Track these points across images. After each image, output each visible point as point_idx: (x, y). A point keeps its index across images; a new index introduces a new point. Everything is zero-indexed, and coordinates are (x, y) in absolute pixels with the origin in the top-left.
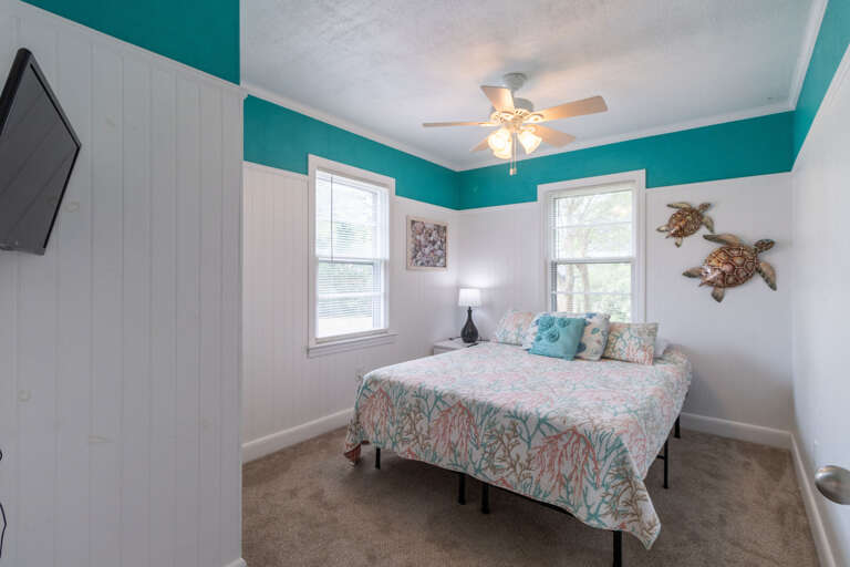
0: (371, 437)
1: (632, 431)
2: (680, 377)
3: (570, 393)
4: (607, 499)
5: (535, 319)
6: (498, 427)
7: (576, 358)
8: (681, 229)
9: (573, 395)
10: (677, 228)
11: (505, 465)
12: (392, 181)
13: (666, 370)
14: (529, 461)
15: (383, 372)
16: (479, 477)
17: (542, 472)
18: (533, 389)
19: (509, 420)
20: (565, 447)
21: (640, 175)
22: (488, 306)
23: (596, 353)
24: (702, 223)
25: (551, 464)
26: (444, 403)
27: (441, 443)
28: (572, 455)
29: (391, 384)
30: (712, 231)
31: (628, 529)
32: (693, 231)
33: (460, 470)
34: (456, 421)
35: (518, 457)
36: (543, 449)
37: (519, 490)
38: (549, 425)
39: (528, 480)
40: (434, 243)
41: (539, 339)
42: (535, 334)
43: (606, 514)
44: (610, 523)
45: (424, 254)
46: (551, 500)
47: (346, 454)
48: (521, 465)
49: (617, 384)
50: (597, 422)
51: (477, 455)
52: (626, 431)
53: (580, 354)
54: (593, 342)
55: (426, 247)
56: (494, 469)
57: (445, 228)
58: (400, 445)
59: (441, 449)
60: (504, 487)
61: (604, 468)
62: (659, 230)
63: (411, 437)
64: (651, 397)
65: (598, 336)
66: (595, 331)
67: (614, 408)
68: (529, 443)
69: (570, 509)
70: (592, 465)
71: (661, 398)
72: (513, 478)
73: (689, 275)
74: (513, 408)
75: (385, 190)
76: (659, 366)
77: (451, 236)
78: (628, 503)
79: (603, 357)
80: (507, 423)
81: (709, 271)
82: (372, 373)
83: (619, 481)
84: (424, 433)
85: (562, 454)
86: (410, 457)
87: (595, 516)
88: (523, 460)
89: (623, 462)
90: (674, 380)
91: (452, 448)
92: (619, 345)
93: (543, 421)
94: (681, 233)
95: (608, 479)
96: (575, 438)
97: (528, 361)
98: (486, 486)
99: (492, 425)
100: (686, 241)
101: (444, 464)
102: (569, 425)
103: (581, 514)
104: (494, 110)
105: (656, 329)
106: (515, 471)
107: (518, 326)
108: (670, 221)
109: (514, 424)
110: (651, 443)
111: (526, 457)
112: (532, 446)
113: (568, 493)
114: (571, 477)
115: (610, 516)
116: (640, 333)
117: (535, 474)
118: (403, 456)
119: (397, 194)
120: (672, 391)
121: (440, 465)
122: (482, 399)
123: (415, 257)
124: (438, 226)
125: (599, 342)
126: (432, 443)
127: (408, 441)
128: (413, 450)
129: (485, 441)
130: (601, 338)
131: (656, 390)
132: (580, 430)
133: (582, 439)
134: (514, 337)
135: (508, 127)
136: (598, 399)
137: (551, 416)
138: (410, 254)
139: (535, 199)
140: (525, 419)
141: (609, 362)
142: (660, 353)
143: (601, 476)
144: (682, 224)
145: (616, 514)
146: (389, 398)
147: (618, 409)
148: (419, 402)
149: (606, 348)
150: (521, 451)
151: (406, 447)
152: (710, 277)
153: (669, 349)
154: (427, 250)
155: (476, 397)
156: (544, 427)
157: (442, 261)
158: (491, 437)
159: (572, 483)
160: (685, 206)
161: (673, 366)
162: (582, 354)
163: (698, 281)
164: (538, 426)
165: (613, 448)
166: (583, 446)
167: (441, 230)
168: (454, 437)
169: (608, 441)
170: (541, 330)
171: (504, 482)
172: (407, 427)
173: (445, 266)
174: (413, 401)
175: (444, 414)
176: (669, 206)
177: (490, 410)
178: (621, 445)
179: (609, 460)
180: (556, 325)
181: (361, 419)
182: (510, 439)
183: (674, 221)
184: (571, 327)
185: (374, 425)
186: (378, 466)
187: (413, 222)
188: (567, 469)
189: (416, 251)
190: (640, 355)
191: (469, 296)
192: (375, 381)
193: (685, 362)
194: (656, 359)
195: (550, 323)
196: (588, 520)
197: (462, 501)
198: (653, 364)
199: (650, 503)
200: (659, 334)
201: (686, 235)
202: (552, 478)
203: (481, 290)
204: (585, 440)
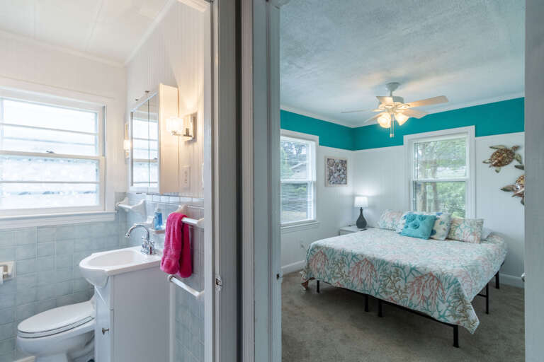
0: (316, 275)
1: (463, 276)
2: (497, 250)
3: (427, 256)
4: (450, 308)
5: (404, 215)
6: (388, 272)
7: (430, 238)
8: (499, 162)
9: (429, 257)
10: (496, 161)
11: (392, 291)
12: (317, 138)
13: (488, 247)
14: (406, 289)
15: (321, 242)
16: (378, 297)
17: (413, 295)
18: (406, 254)
19: (394, 268)
20: (426, 282)
21: (472, 129)
22: (372, 207)
23: (443, 236)
24: (514, 158)
25: (418, 290)
26: (357, 258)
27: (356, 279)
28: (430, 286)
29: (327, 249)
30: (521, 163)
31: (462, 324)
32: (508, 163)
33: (367, 293)
34: (364, 268)
35: (400, 287)
36: (414, 283)
37: (400, 303)
38: (416, 271)
39: (406, 299)
40: (340, 170)
41: (407, 227)
42: (404, 224)
43: (449, 316)
44: (451, 320)
45: (334, 177)
46: (418, 309)
47: (303, 284)
48: (401, 291)
49: (456, 253)
50: (443, 270)
51: (376, 286)
52: (460, 276)
53: (432, 237)
54: (441, 230)
55: (336, 173)
56: (386, 293)
57: (346, 162)
58: (333, 279)
59: (356, 282)
60: (392, 302)
61: (448, 292)
62: (484, 162)
63: (339, 275)
64: (477, 261)
65: (444, 226)
66: (442, 223)
67: (453, 264)
68: (406, 280)
69: (429, 314)
70: (441, 291)
71: (483, 262)
72: (397, 297)
73: (505, 190)
74: (396, 262)
75: (314, 143)
76: (484, 244)
77: (349, 166)
78: (462, 311)
79: (447, 239)
80: (393, 270)
81: (519, 187)
82: (315, 243)
83: (456, 300)
84: (346, 273)
85: (424, 286)
86: (339, 286)
87: (443, 316)
88: (402, 288)
89: (459, 290)
90: (492, 252)
91: (362, 282)
92: (458, 231)
93: (413, 269)
94: (500, 164)
95: (450, 299)
96: (431, 277)
97: (402, 239)
98: (381, 302)
99: (384, 270)
100: (503, 169)
101: (358, 289)
102: (428, 271)
103: (436, 316)
104: (380, 103)
105: (482, 223)
106: (398, 293)
107: (393, 219)
108: (492, 157)
109: (397, 271)
110: (476, 284)
111: (404, 287)
112: (407, 281)
113: (428, 305)
114: (429, 297)
115: (451, 317)
116: (471, 225)
117: (409, 296)
118: (335, 285)
119: (320, 144)
120: (491, 258)
121: (356, 290)
122: (379, 257)
123: (329, 179)
124: (342, 161)
125: (444, 229)
126: (351, 279)
127: (338, 277)
128: (340, 282)
129: (381, 278)
130: (446, 227)
131: (479, 257)
132: (434, 274)
133: (435, 279)
134: (390, 226)
135: (389, 111)
136: (444, 260)
137: (417, 266)
138: (327, 178)
139: (402, 144)
140: (403, 268)
141: (451, 241)
142: (485, 237)
143: (446, 297)
144: (500, 159)
145: (455, 316)
146: (325, 256)
147: (456, 265)
148: (343, 258)
149: (449, 233)
150: (401, 284)
151: (336, 281)
152: (520, 191)
153: (492, 235)
154: (336, 175)
155: (375, 256)
156: (413, 272)
157: (344, 180)
158: (385, 276)
159: (430, 301)
160: (501, 148)
161: (493, 245)
162: (434, 236)
163: (512, 193)
164: (411, 272)
165: (453, 283)
166: (436, 282)
167: (344, 163)
168: (363, 276)
169: (450, 280)
170: (407, 222)
171: (392, 299)
172: (337, 271)
173: (346, 184)
174: (340, 258)
175: (358, 265)
176: (491, 147)
177: (383, 263)
178: (457, 282)
179: (451, 289)
180: (417, 219)
181: (310, 266)
182: (394, 277)
183: (494, 157)
184: (427, 221)
185: (318, 270)
186: (318, 291)
187: (328, 159)
188: (427, 293)
189: (330, 176)
190: (471, 238)
191: (361, 201)
192: (317, 247)
193: (502, 242)
194: (482, 240)
195: (413, 218)
196: (439, 318)
197: (367, 310)
198: (480, 243)
199: (473, 310)
200: (484, 226)
201: (503, 165)
202: (418, 298)
203: (368, 197)
204: (438, 280)
